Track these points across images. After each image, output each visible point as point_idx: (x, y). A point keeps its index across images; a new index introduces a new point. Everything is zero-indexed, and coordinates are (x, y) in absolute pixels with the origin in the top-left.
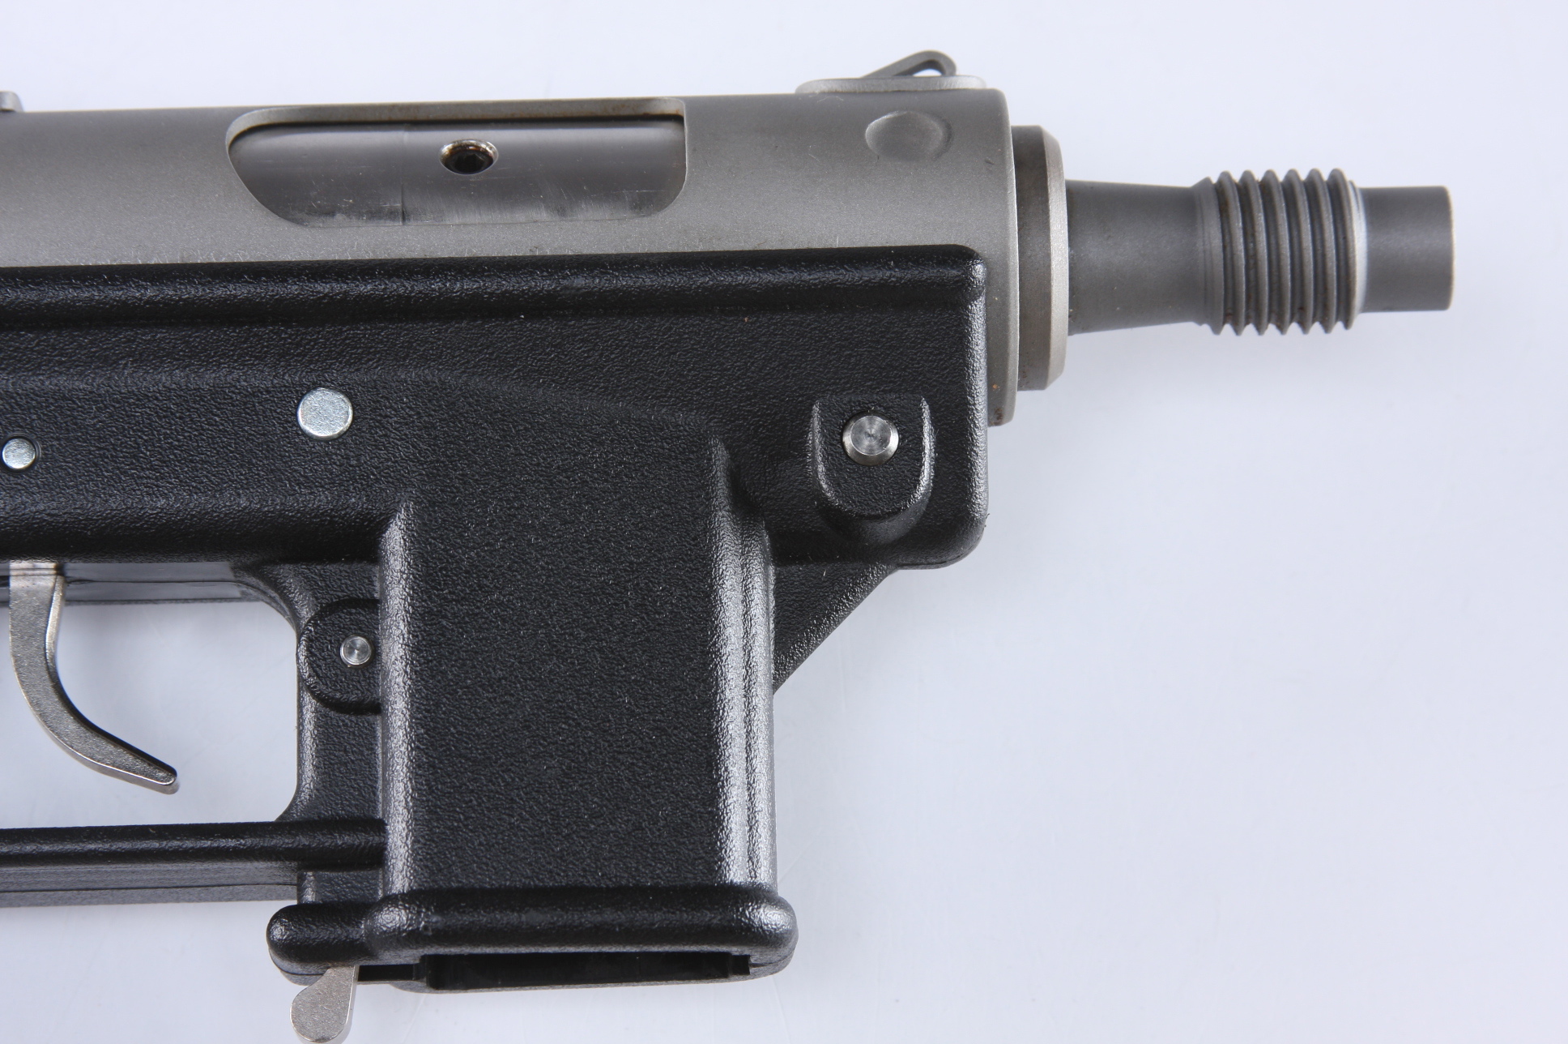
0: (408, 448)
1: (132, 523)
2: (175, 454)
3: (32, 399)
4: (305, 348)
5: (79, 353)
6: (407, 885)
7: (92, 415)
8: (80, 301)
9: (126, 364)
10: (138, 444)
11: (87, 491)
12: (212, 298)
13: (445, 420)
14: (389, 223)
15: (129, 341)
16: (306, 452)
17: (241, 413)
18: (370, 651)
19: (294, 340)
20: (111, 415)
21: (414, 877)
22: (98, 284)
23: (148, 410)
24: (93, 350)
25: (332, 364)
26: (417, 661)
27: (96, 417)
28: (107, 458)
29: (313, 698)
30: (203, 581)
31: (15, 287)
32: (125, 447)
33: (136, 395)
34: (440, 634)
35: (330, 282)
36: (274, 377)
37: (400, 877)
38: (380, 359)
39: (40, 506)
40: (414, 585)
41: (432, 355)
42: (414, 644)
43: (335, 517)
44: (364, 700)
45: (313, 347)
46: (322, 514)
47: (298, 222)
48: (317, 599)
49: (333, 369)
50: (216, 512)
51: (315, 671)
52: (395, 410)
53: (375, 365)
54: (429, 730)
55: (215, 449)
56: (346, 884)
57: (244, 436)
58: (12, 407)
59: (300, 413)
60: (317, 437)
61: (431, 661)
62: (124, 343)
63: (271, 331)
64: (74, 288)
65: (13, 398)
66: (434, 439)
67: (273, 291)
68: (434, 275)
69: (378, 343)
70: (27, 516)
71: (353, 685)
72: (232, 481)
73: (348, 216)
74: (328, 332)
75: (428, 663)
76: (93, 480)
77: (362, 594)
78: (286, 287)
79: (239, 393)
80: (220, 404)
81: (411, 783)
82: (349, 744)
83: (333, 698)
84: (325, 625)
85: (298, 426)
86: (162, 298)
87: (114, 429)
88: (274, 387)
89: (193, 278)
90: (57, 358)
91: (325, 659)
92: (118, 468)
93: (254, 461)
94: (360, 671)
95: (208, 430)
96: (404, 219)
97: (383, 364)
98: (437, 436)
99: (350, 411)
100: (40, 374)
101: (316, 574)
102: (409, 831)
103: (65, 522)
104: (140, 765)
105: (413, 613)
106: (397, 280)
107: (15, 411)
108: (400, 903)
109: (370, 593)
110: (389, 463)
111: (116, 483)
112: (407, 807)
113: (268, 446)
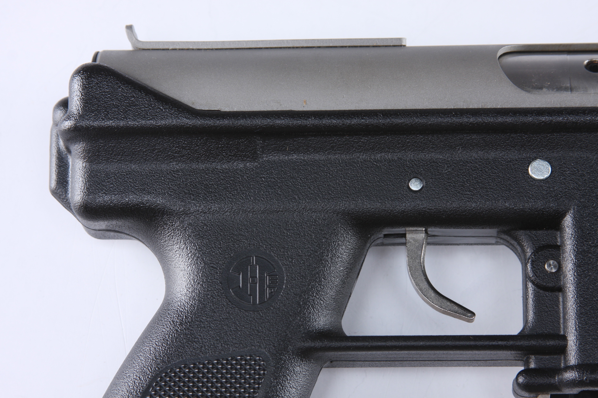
0: (574, 184)
1: (462, 213)
2: (479, 185)
3: (421, 162)
4: (532, 143)
5: (440, 144)
6: (577, 362)
7: (445, 169)
8: (443, 123)
9: (459, 149)
10: (464, 181)
11: (444, 200)
12: (497, 122)
13: (588, 173)
14: (565, 93)
15: (461, 139)
16: (532, 185)
17: (505, 169)
18: (558, 266)
19: (528, 139)
20: (453, 169)
21: (580, 359)
22: (451, 116)
23: (468, 167)
24: (446, 143)
25: (543, 149)
26: (579, 271)
27: (446, 170)
28: (452, 186)
29: (533, 285)
30: (483, 237)
31: (417, 117)
32: (459, 182)
33: (463, 161)
34: (588, 260)
35: (545, 116)
36: (519, 154)
37: (573, 358)
38: (562, 148)
39: (423, 205)
40: (577, 240)
41: (584, 146)
42: (578, 264)
43: (544, 211)
44: (555, 286)
45: (535, 142)
46: (539, 210)
47: (528, 91)
48: (534, 245)
49: (543, 151)
50: (496, 209)
51: (535, 274)
52: (568, 168)
53: (560, 150)
54: (585, 299)
55: (495, 183)
56: (548, 361)
57: (507, 178)
58: (413, 165)
59: (530, 169)
60: (537, 179)
61: (585, 271)
62: (459, 140)
63: (519, 136)
64: (441, 118)
65: (413, 162)
66: (584, 180)
67: (522, 120)
68: (587, 114)
69: (562, 141)
70: (419, 210)
71: (551, 280)
72: (503, 196)
73: (548, 89)
74: (542, 136)
75: (584, 272)
76: (446, 195)
77: (552, 243)
78: (527, 118)
79: (505, 161)
80: (497, 165)
81: (578, 320)
82: (548, 304)
83: (542, 285)
84: (539, 255)
85: (529, 174)
86: (477, 122)
87: (454, 175)
88: (519, 159)
89: (489, 114)
90: (431, 146)
91: (539, 269)
92: (456, 191)
93: (511, 188)
94: (553, 275)
95: (492, 175)
96: (571, 91)
97: (563, 150)
98: (586, 179)
99: (550, 169)
100: (424, 152)
101: (533, 235)
102: (577, 339)
103: (435, 212)
104: (460, 311)
105: (577, 251)
106: (572, 116)
107: (414, 167)
108: (575, 369)
109: (556, 243)
110: (566, 190)
111: (455, 196)
112: (576, 330)
113: (517, 182)
